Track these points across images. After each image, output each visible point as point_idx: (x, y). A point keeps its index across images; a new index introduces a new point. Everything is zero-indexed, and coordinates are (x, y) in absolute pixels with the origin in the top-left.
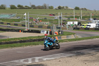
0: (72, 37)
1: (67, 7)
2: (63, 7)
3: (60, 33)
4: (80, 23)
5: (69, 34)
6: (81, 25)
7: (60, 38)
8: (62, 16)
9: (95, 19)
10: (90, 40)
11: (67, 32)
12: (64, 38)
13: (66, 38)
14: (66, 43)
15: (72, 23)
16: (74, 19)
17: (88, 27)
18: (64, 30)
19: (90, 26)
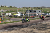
0: (8, 21)
1: (5, 6)
2: (4, 6)
3: (2, 19)
4: (12, 14)
5: (7, 20)
6: (13, 15)
7: (2, 22)
8: (3, 11)
9: (19, 12)
10: (17, 22)
11: (5, 19)
12: (4, 21)
13: (5, 22)
14: (5, 24)
15: (8, 14)
16: (9, 12)
17: (16, 16)
18: (4, 18)
19: (17, 15)
